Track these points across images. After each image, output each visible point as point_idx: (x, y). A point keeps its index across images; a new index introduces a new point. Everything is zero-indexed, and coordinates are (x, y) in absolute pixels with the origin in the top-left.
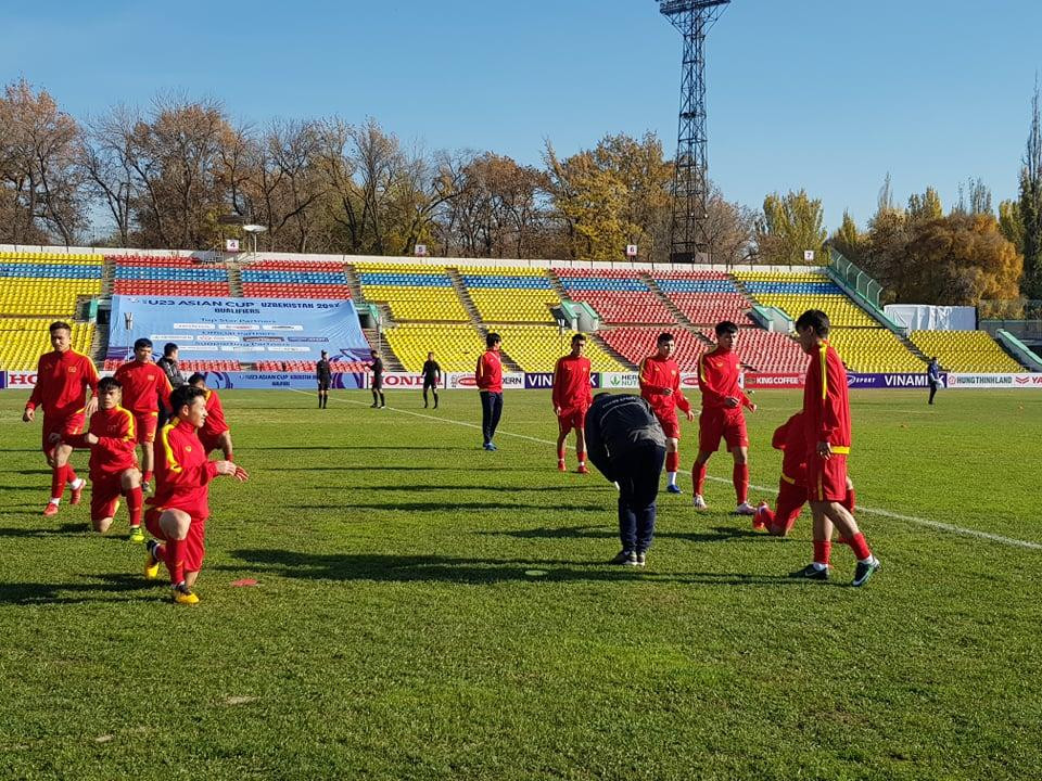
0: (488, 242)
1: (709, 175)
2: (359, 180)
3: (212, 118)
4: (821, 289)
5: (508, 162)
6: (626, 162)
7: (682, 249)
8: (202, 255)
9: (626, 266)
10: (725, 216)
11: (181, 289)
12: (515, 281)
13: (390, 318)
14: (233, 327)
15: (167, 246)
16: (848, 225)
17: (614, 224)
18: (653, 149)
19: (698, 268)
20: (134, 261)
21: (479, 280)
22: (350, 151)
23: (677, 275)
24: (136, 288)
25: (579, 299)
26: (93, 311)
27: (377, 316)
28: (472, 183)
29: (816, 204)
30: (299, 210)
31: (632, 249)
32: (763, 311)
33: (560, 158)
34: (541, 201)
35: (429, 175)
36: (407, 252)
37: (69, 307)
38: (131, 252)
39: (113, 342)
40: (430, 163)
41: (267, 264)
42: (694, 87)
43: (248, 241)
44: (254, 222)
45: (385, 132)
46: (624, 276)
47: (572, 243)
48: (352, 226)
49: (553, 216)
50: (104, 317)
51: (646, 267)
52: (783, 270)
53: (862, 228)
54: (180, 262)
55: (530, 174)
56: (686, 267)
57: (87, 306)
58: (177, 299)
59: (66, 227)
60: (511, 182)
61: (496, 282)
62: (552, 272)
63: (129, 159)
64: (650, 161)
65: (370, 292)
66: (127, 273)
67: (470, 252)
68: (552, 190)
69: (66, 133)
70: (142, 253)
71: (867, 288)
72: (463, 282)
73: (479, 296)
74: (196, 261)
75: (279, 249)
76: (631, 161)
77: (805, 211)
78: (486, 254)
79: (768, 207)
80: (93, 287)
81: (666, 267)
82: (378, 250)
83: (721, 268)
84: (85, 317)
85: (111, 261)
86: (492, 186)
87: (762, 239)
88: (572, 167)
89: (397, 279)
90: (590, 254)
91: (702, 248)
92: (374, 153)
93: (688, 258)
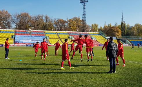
0: (60, 29)
1: (86, 22)
2: (45, 21)
3: (27, 14)
4: (99, 35)
5: (62, 20)
6: (76, 20)
7: (83, 30)
8: (26, 30)
9: (76, 32)
10: (88, 26)
11: (24, 34)
12: (64, 34)
13: (49, 38)
14: (30, 39)
15: (22, 29)
16: (101, 27)
17: (75, 27)
19: (85, 32)
20: (18, 31)
21: (59, 34)
22: (44, 18)
23: (82, 33)
25: (71, 36)
26: (13, 37)
27: (48, 38)
28: (58, 23)
29: (98, 25)
30: (38, 25)
31: (77, 30)
32: (92, 37)
33: (69, 19)
34: (66, 24)
35: (53, 21)
36: (51, 30)
37: (10, 37)
38: (18, 30)
39: (16, 41)
40: (53, 20)
41: (34, 32)
42: (84, 11)
43: (32, 28)
44: (33, 26)
45: (48, 16)
47: (70, 29)
48: (44, 27)
49: (68, 26)
50: (14, 38)
51: (79, 32)
52: (95, 32)
53: (103, 28)
54: (24, 31)
55: (65, 21)
56: (84, 32)
57: (12, 36)
58: (23, 36)
59: (9, 27)
60: (63, 22)
61: (62, 34)
62: (68, 33)
63: (17, 19)
64: (79, 20)
65: (47, 35)
66: (17, 33)
67: (58, 30)
68: (68, 23)
69: (10, 16)
70: (19, 30)
71: (104, 35)
72: (58, 34)
74: (26, 31)
75: (35, 30)
77: (96, 26)
79: (92, 25)
80: (13, 34)
81: (81, 32)
82: (47, 30)
83: (88, 32)
84: (12, 38)
85: (15, 31)
86: (61, 23)
87: (91, 29)
88: (70, 20)
89: (50, 33)
90: (72, 31)
91: (85, 30)
92: (47, 18)
93: (84, 31)
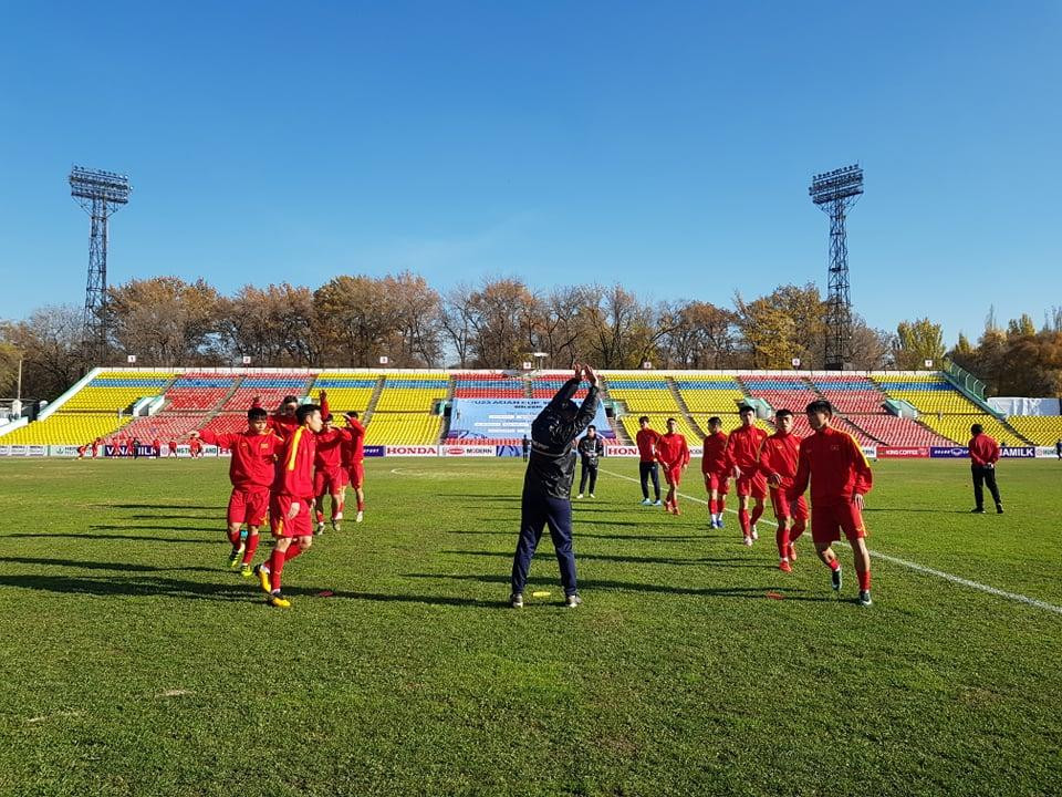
0: (696, 359)
1: (852, 310)
2: (610, 322)
3: (518, 286)
4: (938, 387)
5: (709, 306)
6: (793, 303)
7: (833, 361)
8: (508, 372)
9: (792, 373)
10: (867, 337)
11: (494, 394)
12: (712, 384)
13: (627, 410)
14: (525, 417)
15: (488, 367)
16: (962, 342)
17: (784, 345)
18: (812, 295)
19: (845, 373)
20: (468, 377)
21: (687, 384)
22: (604, 304)
23: (829, 378)
24: (468, 394)
25: (757, 396)
26: (442, 408)
27: (617, 410)
28: (685, 321)
29: (938, 327)
30: (570, 342)
31: (796, 362)
32: (894, 403)
33: (746, 303)
34: (733, 331)
35: (655, 318)
36: (640, 367)
37: (428, 405)
38: (466, 372)
39: (451, 428)
40: (655, 308)
41: (549, 377)
42: (839, 250)
43: (537, 363)
44: (543, 351)
45: (627, 291)
46: (790, 380)
47: (755, 360)
48: (606, 352)
49: (740, 342)
50: (448, 411)
51: (807, 373)
52: (910, 374)
53: (974, 343)
54: (496, 377)
55: (724, 313)
56: (837, 373)
57: (438, 405)
58: (492, 400)
59: (430, 358)
60: (710, 320)
61: (698, 386)
62: (738, 378)
63: (467, 314)
64: (810, 302)
65: (613, 394)
66: (463, 385)
67: (683, 366)
68: (740, 324)
69: (430, 301)
70: (473, 372)
71: (973, 387)
72: (676, 386)
73: (686, 394)
74: (505, 376)
75: (556, 368)
76: (795, 302)
77: (929, 334)
78: (695, 366)
79: (901, 331)
80: (443, 393)
81: (822, 373)
82: (622, 367)
83: (862, 374)
84: (437, 412)
85: (454, 377)
86: (697, 322)
87: (896, 353)
88: (755, 308)
89: (632, 385)
90: (766, 367)
91: (848, 360)
92: (618, 305)
93: (838, 367)
